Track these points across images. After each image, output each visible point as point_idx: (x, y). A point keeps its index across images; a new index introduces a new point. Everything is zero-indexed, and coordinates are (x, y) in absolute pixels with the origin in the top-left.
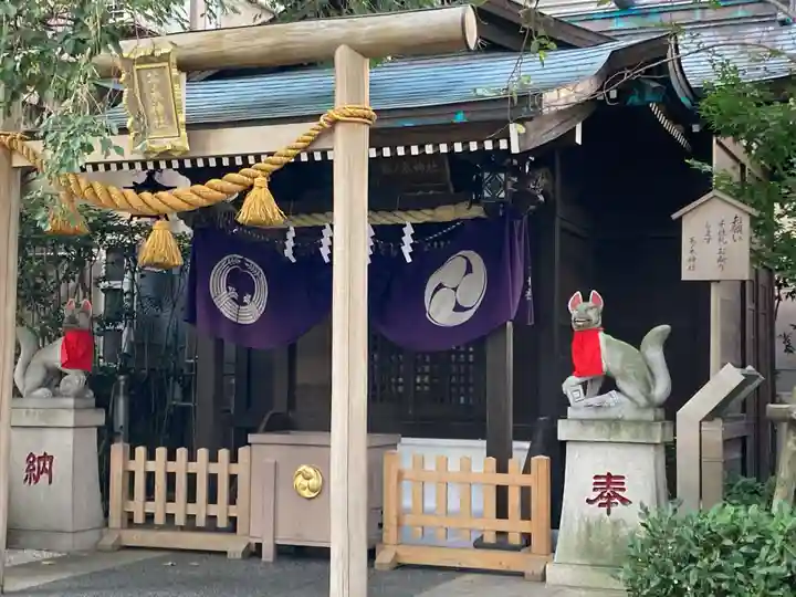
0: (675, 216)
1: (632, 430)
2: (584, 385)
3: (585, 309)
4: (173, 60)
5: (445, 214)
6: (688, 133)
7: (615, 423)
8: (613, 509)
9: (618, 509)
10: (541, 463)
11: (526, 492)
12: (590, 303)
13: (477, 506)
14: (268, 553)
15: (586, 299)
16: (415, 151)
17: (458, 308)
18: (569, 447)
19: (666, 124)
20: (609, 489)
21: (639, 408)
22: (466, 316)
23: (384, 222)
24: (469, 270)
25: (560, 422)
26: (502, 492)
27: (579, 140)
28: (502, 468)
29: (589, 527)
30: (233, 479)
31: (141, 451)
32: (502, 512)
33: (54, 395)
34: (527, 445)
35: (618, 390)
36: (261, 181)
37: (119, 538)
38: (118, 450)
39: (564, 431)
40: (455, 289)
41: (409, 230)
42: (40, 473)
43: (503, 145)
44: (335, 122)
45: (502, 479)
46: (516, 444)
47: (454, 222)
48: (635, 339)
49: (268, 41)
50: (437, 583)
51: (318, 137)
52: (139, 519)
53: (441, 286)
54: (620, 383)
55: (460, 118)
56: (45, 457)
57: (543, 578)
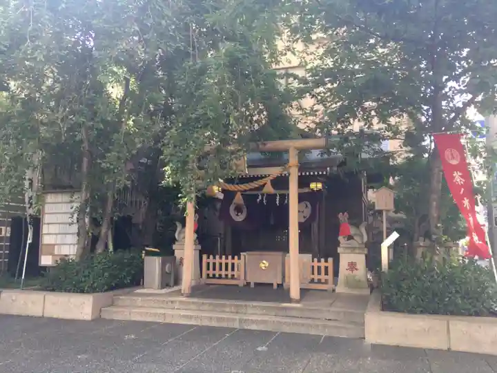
7: (353, 248)
9: (355, 272)
10: (331, 259)
11: (326, 268)
12: (344, 216)
14: (252, 285)
17: (304, 217)
18: (340, 255)
20: (352, 266)
21: (360, 244)
22: (305, 220)
24: (307, 206)
25: (338, 248)
26: (319, 268)
31: (211, 256)
35: (354, 239)
36: (269, 182)
37: (205, 281)
38: (205, 257)
40: (303, 212)
45: (319, 264)
52: (211, 276)
54: (355, 237)
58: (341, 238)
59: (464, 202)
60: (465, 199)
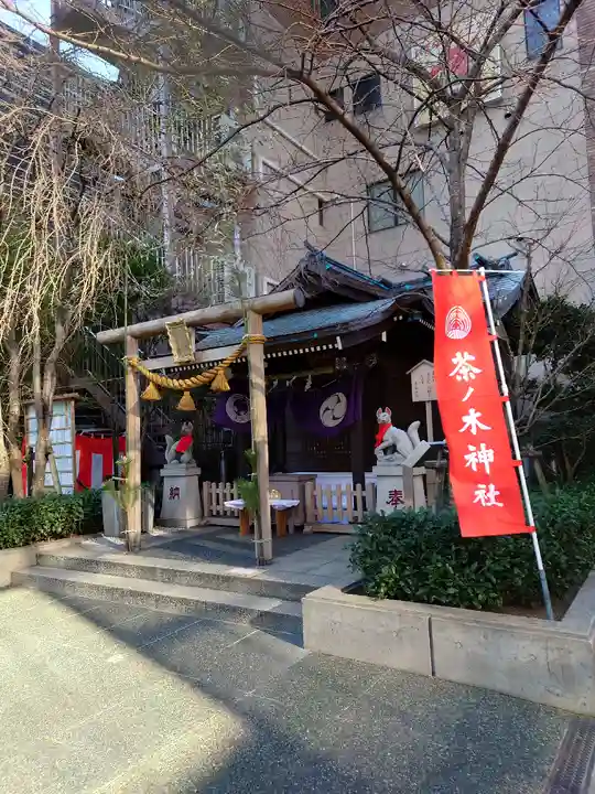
0: (408, 373)
3: (384, 416)
11: (364, 499)
12: (385, 413)
13: (344, 504)
16: (290, 353)
17: (334, 418)
22: (337, 422)
24: (339, 401)
25: (374, 467)
27: (384, 340)
31: (214, 484)
32: (355, 508)
33: (180, 463)
35: (398, 452)
37: (208, 521)
38: (205, 485)
40: (333, 410)
48: (405, 428)
50: (329, 539)
52: (214, 513)
53: (327, 409)
54: (399, 449)
55: (315, 336)
56: (177, 489)
58: (378, 452)
59: (465, 419)
60: (472, 411)
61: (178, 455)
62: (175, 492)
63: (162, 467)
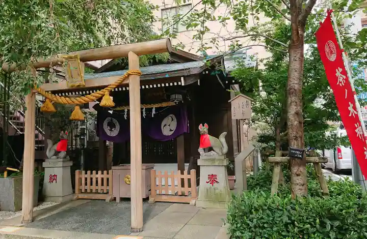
0: (229, 101)
1: (218, 162)
2: (204, 149)
3: (203, 128)
4: (79, 58)
5: (164, 105)
6: (225, 84)
7: (213, 160)
8: (214, 184)
10: (193, 171)
11: (189, 180)
12: (204, 127)
13: (176, 183)
14: (118, 200)
15: (203, 126)
17: (171, 130)
18: (201, 167)
19: (220, 81)
20: (212, 178)
21: (219, 155)
22: (172, 133)
23: (148, 107)
24: (172, 120)
25: (198, 160)
26: (182, 180)
27: (199, 84)
28: (182, 173)
29: (207, 190)
30: (108, 179)
32: (183, 186)
33: (57, 158)
34: (188, 164)
35: (214, 150)
36: (107, 93)
37: (78, 197)
38: (77, 172)
39: (199, 162)
40: (169, 125)
41: (154, 110)
42: (53, 180)
43: (180, 83)
44: (129, 75)
45: (182, 177)
46: (186, 164)
47: (167, 106)
48: (217, 136)
49: (108, 51)
51: (124, 80)
52: (83, 191)
53: (165, 125)
54: (214, 149)
55: (167, 76)
56: (55, 175)
57: (195, 205)
58: (201, 150)
61: (57, 153)
62: (53, 178)
63: (44, 161)
